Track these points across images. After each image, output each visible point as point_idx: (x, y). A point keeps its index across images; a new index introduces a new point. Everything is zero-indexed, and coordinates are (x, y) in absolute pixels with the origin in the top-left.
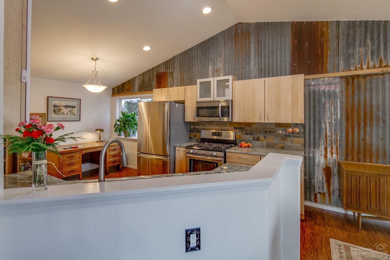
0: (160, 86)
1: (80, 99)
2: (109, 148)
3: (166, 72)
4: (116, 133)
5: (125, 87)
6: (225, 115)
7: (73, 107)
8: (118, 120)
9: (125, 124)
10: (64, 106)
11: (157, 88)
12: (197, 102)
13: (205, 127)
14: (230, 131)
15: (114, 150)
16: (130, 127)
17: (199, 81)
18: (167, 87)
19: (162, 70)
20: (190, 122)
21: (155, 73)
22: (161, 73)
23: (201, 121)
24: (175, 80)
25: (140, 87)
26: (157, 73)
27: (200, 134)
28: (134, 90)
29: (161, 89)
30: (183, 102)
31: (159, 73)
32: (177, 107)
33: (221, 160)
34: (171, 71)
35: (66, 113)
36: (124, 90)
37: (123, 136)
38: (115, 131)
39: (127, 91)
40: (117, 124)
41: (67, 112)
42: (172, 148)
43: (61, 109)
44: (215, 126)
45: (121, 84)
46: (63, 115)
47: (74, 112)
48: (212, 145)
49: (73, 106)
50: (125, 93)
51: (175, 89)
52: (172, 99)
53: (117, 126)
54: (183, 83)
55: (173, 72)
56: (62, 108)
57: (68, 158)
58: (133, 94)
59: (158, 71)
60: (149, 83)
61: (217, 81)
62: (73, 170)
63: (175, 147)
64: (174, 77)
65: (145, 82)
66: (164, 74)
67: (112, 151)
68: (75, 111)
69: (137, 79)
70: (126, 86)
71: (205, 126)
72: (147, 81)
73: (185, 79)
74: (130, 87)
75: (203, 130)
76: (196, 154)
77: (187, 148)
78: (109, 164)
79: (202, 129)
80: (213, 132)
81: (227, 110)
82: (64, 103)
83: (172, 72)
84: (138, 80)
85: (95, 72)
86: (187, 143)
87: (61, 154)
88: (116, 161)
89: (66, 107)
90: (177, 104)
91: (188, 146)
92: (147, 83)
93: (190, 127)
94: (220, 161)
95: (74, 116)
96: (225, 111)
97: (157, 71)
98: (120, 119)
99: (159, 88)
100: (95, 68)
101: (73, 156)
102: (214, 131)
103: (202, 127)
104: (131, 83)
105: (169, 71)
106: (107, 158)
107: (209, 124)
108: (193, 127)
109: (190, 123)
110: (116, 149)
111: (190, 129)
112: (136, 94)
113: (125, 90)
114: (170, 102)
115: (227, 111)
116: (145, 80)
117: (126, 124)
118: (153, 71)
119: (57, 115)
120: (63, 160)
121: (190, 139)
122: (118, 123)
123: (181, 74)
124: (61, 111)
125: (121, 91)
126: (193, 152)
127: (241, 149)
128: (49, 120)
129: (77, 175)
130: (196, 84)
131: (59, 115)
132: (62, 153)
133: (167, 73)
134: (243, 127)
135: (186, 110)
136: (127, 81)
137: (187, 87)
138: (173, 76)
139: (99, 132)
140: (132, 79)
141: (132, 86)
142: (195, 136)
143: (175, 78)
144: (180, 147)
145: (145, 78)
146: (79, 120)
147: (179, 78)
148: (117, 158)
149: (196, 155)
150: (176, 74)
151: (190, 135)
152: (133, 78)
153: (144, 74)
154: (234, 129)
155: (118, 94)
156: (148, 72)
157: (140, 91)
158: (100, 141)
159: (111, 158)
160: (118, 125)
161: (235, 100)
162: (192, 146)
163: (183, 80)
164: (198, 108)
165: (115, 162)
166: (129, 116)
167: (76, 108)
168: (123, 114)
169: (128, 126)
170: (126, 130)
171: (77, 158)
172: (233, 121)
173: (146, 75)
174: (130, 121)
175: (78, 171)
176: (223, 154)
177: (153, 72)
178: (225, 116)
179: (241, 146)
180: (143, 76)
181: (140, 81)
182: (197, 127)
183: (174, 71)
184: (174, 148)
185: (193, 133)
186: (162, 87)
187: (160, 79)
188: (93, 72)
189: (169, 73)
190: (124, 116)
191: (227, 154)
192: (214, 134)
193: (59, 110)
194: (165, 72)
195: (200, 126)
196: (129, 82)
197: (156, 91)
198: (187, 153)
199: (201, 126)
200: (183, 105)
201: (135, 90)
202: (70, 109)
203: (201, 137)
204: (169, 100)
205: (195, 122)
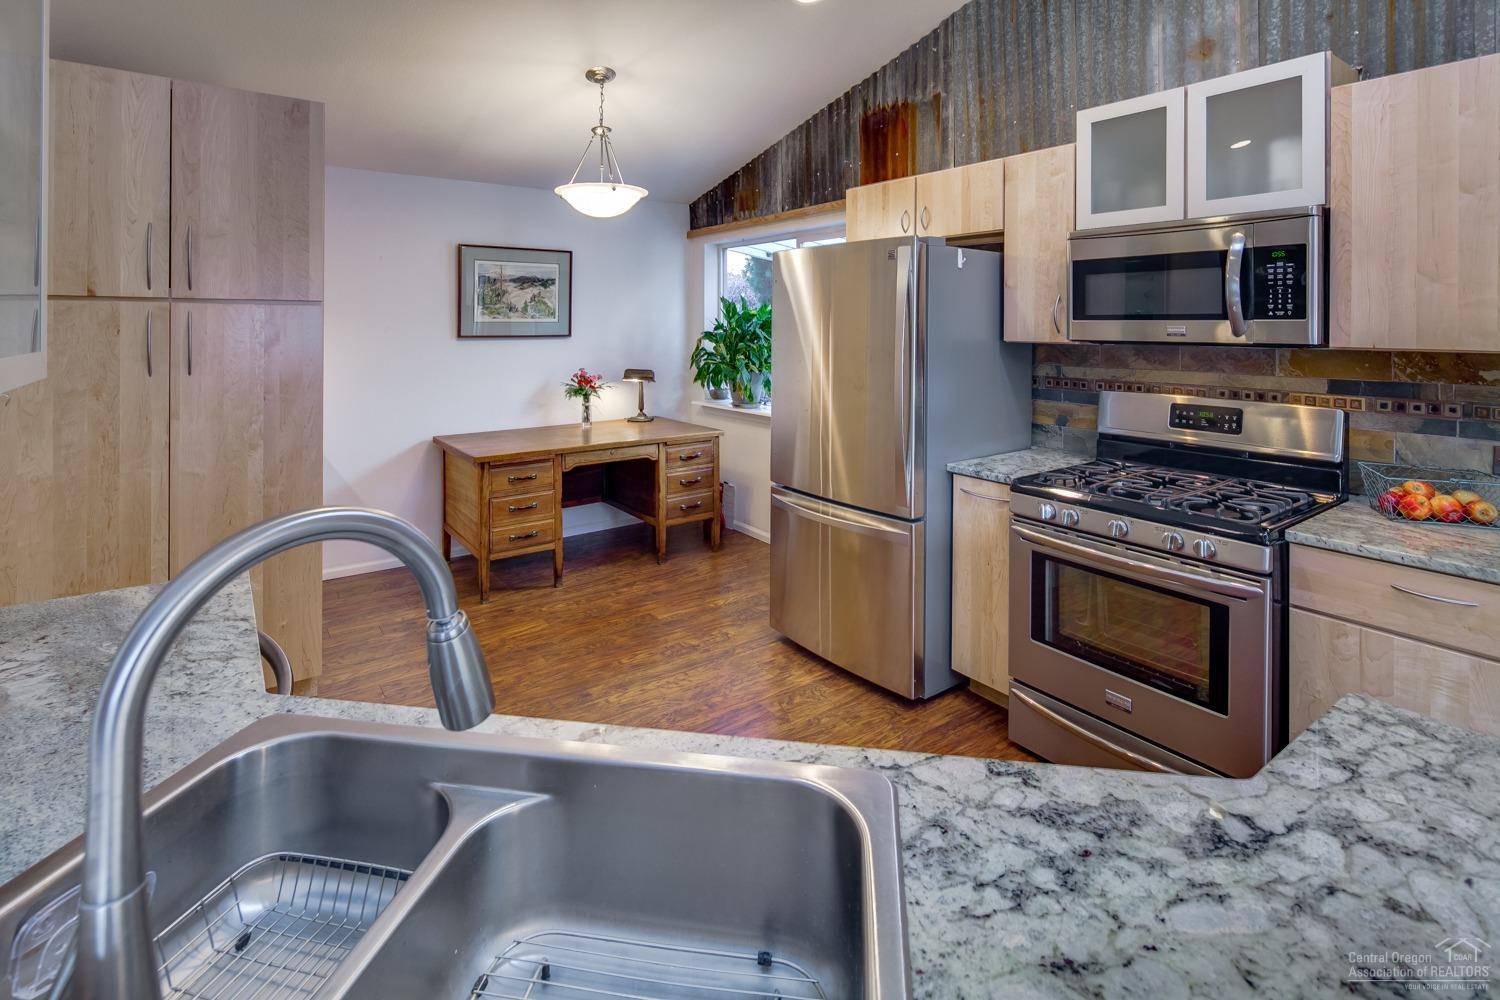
0: (882, 172)
1: (571, 253)
2: (670, 450)
3: (909, 101)
4: (703, 385)
5: (737, 195)
6: (1275, 303)
7: (545, 283)
8: (708, 335)
9: (733, 350)
10: (514, 281)
11: (866, 182)
12: (1077, 238)
13: (1121, 373)
14: (1297, 401)
15: (690, 458)
16: (754, 364)
17: (1085, 119)
18: (914, 174)
19: (890, 95)
20: (1035, 346)
21: (858, 113)
22: (884, 109)
23: (1101, 342)
24: (951, 134)
25: (794, 185)
26: (865, 113)
27: (1096, 412)
28: (769, 203)
29: (884, 187)
30: (993, 243)
31: (874, 114)
32: (960, 266)
33: (1255, 595)
34: (930, 95)
35: (520, 306)
36: (733, 207)
37: (728, 403)
38: (696, 380)
39: (742, 209)
40: (703, 349)
41: (526, 303)
42: (935, 481)
43: (505, 292)
44: (1186, 368)
45: (721, 181)
46: (511, 314)
47: (550, 304)
48: (1173, 482)
49: (545, 278)
50: (735, 219)
51: (952, 178)
52: (938, 230)
53: (706, 357)
54: (991, 144)
55: (943, 95)
56: (510, 287)
57: (511, 482)
58: (767, 223)
59: (870, 103)
60: (832, 161)
61: (1210, 100)
62: (528, 532)
63: (951, 475)
64: (947, 118)
65: (813, 165)
66: (897, 113)
67: (680, 463)
68: (553, 296)
69: (779, 155)
70: (741, 189)
71: (1127, 366)
72: (823, 159)
73: (1002, 126)
74: (753, 193)
75: (1111, 388)
76: (1072, 528)
77: (1018, 486)
78: (667, 518)
79: (1106, 381)
80: (1174, 407)
81: (1285, 273)
82: (513, 269)
83: (937, 97)
84: (784, 155)
85: (599, 131)
86: (1017, 454)
87: (487, 466)
88: (697, 506)
89: (523, 282)
90: (960, 250)
91: (1021, 480)
92: (823, 164)
93: (1034, 369)
94: (1242, 596)
95: (551, 320)
96: (1275, 280)
97: (865, 103)
98: (716, 329)
99: (876, 180)
100: (602, 115)
101: (531, 478)
102: (1180, 399)
103: (1103, 370)
104: (758, 174)
105: (924, 94)
106: (659, 491)
107: (1146, 359)
108: (1053, 373)
109: (1034, 353)
110: (697, 456)
111: (1035, 382)
112: (778, 220)
113: (737, 206)
114: (924, 241)
115: (1285, 280)
116: (813, 154)
117: (737, 351)
118: (848, 107)
119: (491, 313)
120: (492, 492)
121: (1033, 432)
122: (709, 346)
123: (982, 102)
124: (504, 299)
125: (721, 210)
126: (1054, 517)
127: (1407, 528)
128: (462, 334)
129: (548, 551)
130: (1069, 137)
131: (499, 314)
132: (489, 463)
133: (915, 107)
134: (1404, 379)
135: (1009, 280)
136: (743, 168)
137: (1017, 161)
138: (943, 115)
139: (636, 380)
140: (764, 154)
141: (762, 185)
142: (1062, 421)
143: (951, 124)
144: (977, 477)
145: (813, 146)
146: (567, 333)
147: (973, 125)
148: (700, 495)
149: (1072, 535)
150: (961, 106)
151: (1034, 412)
152: (766, 153)
153: (808, 129)
154: (1331, 391)
155: (709, 224)
156: (827, 114)
157: (794, 206)
158: (643, 418)
159: (675, 493)
160: (710, 354)
161: (1350, 205)
162: (1046, 479)
163: (997, 131)
164: (1083, 271)
165: (693, 508)
166: (748, 317)
167: (555, 288)
168: (729, 309)
169: (748, 357)
170: (739, 376)
171: (543, 487)
172: (1333, 345)
173: (816, 132)
174: (755, 337)
175: (549, 538)
176: (1264, 557)
177: (848, 111)
178: (1276, 309)
179: (1400, 510)
180: (808, 137)
181: (792, 159)
182: (1073, 372)
183: (946, 92)
184: (945, 479)
185: (1051, 403)
186: (890, 173)
187: (880, 140)
188: (594, 130)
189: (925, 104)
190: (731, 318)
191: (1295, 553)
192: (1181, 417)
193: (498, 295)
194: (905, 105)
195: (1091, 365)
196: (749, 170)
197: (860, 197)
198: (1019, 517)
199: (1097, 365)
200: (997, 254)
201: (773, 201)
202: (535, 290)
203: (1101, 429)
204: (921, 233)
205: (1062, 345)
